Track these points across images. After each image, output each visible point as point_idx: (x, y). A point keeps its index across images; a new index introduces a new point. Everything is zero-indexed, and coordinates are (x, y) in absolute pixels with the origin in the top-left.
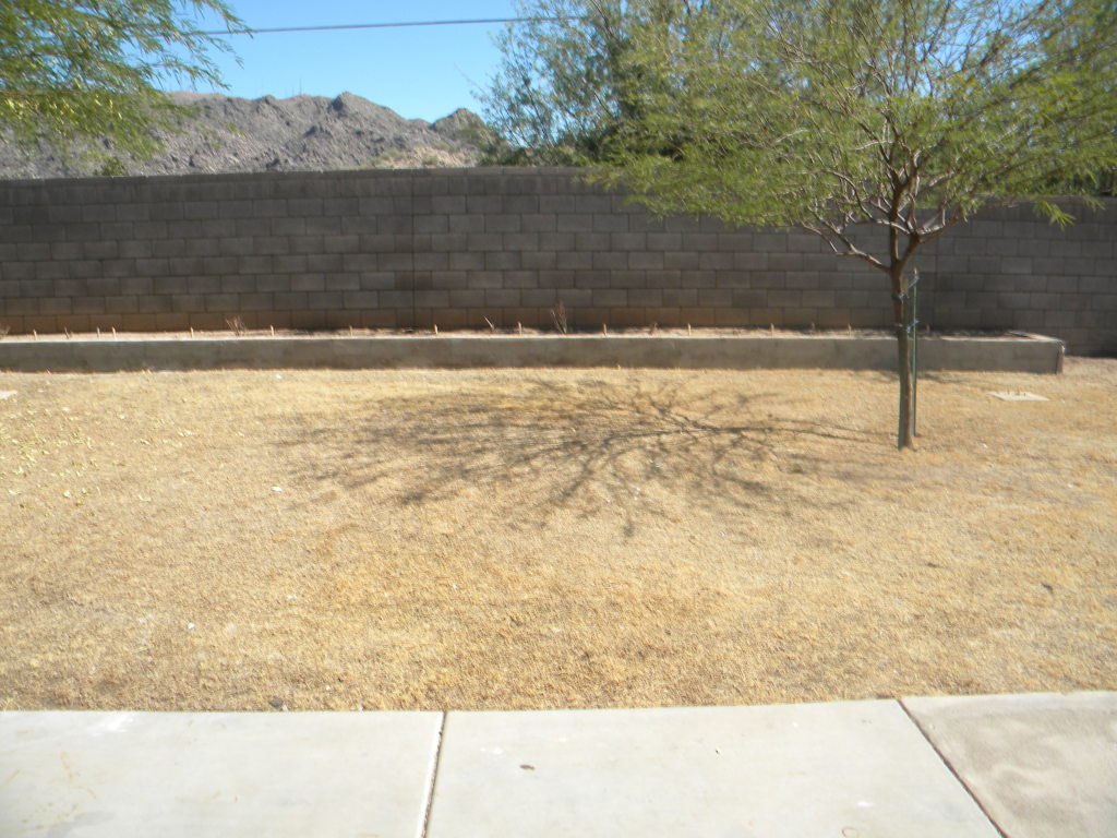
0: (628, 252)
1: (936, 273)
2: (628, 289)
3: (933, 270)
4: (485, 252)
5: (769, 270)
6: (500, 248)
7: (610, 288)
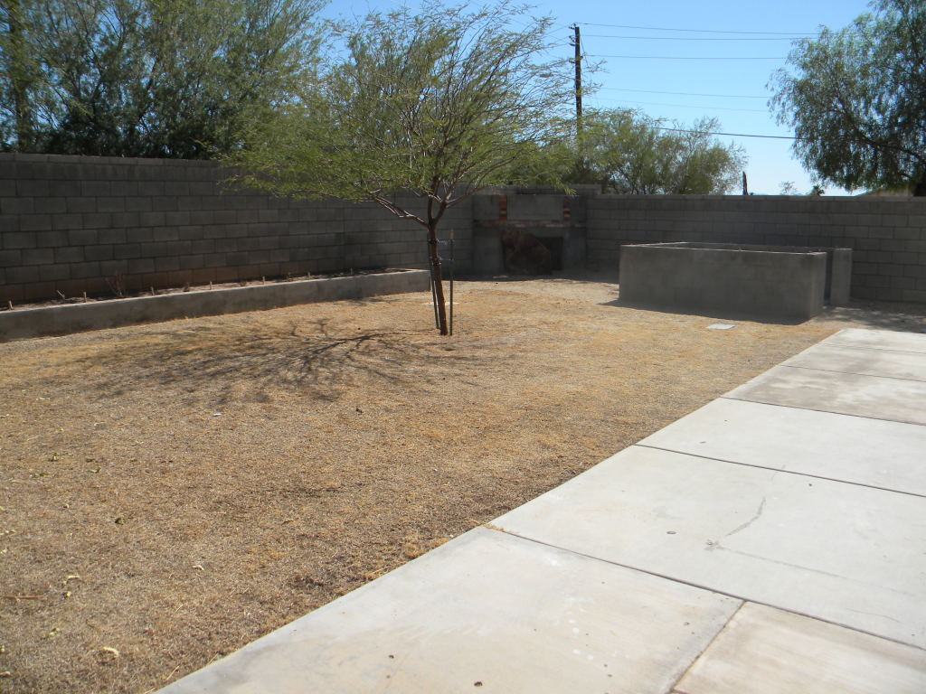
0: (153, 227)
1: (344, 233)
2: (154, 258)
3: (342, 231)
4: (36, 232)
5: (248, 237)
6: (50, 228)
7: (141, 258)
